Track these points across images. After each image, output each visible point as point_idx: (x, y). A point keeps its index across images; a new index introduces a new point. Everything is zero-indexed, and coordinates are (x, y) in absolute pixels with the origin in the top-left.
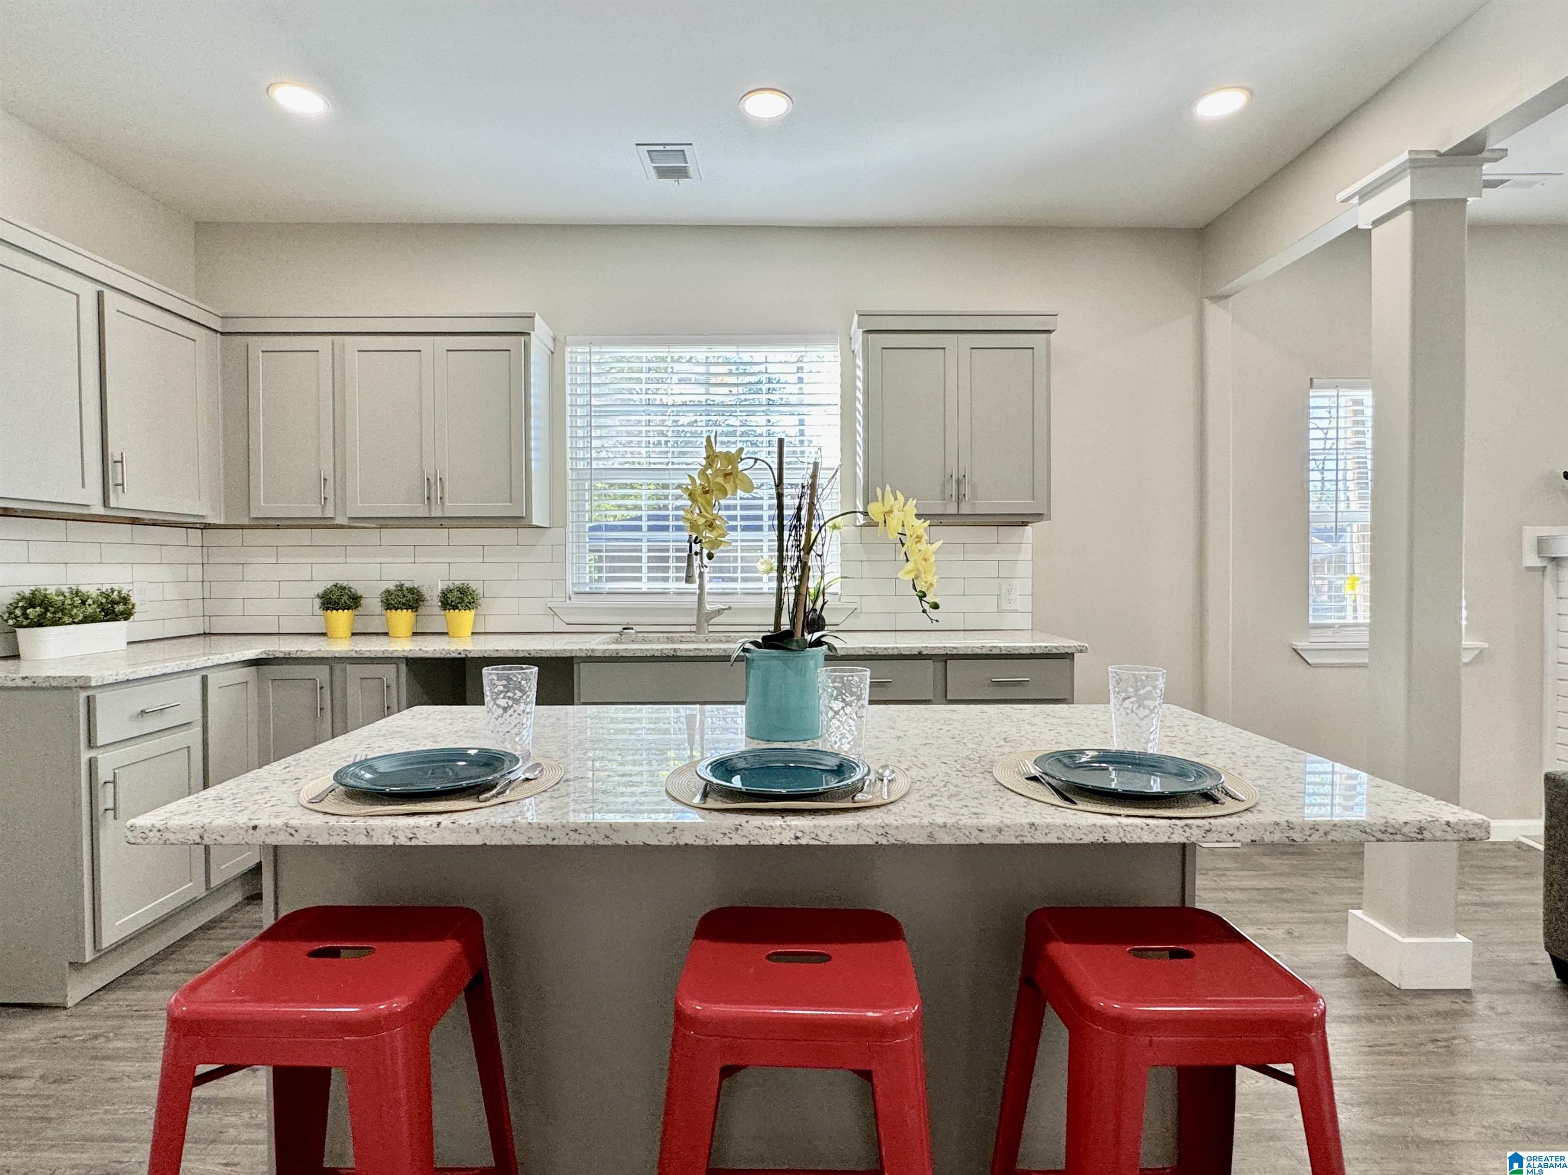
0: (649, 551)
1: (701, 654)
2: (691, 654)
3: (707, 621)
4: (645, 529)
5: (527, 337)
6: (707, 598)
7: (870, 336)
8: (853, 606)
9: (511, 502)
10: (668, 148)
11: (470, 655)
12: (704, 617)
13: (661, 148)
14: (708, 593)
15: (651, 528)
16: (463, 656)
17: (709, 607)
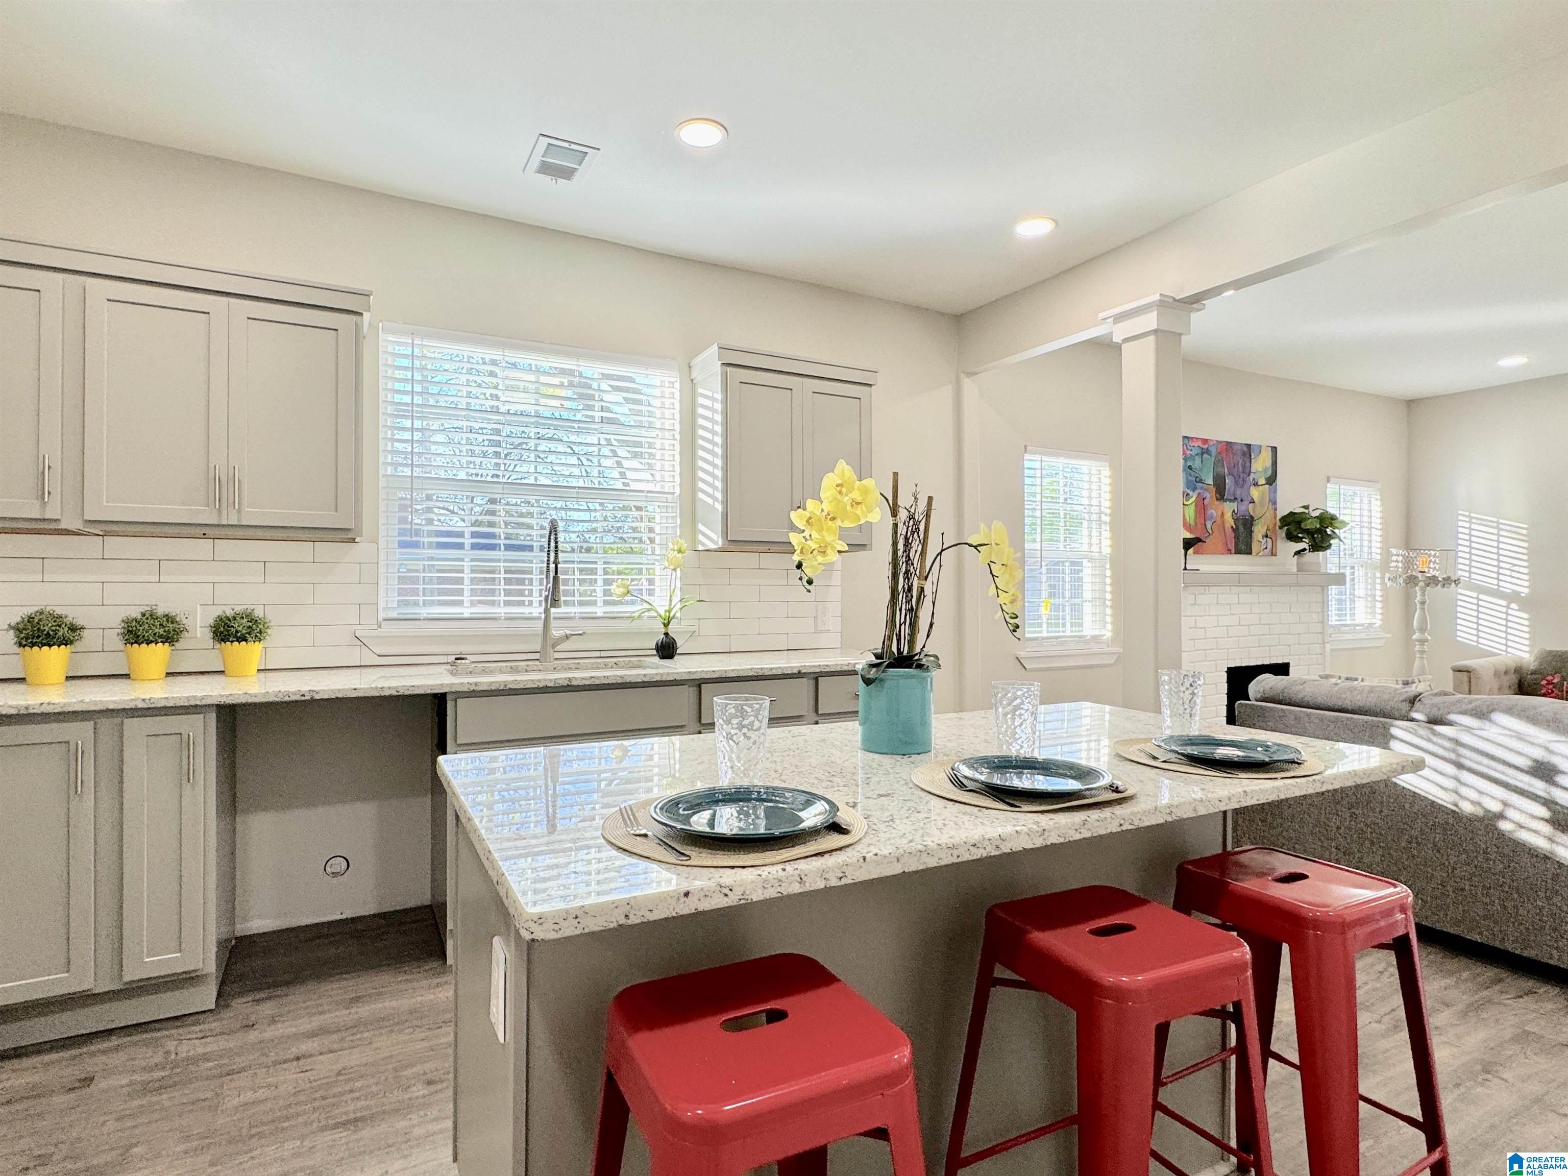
0: (473, 571)
1: (597, 682)
2: (587, 683)
3: (553, 646)
4: (467, 547)
5: (359, 318)
6: (553, 623)
7: (729, 369)
8: (693, 629)
9: (336, 511)
10: (573, 147)
11: (317, 697)
12: (548, 643)
13: (566, 145)
14: (554, 618)
15: (474, 547)
16: (308, 698)
17: (556, 633)
